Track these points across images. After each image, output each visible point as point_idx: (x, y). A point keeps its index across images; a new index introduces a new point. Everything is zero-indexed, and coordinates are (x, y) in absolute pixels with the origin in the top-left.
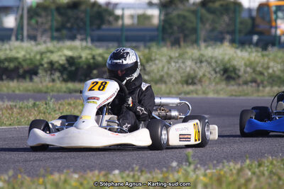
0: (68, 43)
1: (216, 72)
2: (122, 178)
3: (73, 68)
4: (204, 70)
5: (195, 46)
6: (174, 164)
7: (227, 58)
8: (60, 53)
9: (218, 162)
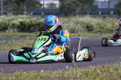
0: (20, 16)
1: (84, 28)
2: (45, 73)
3: (23, 27)
4: (78, 27)
5: (75, 17)
6: (67, 67)
7: (88, 21)
8: (17, 20)
9: (86, 66)
